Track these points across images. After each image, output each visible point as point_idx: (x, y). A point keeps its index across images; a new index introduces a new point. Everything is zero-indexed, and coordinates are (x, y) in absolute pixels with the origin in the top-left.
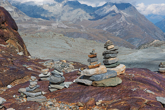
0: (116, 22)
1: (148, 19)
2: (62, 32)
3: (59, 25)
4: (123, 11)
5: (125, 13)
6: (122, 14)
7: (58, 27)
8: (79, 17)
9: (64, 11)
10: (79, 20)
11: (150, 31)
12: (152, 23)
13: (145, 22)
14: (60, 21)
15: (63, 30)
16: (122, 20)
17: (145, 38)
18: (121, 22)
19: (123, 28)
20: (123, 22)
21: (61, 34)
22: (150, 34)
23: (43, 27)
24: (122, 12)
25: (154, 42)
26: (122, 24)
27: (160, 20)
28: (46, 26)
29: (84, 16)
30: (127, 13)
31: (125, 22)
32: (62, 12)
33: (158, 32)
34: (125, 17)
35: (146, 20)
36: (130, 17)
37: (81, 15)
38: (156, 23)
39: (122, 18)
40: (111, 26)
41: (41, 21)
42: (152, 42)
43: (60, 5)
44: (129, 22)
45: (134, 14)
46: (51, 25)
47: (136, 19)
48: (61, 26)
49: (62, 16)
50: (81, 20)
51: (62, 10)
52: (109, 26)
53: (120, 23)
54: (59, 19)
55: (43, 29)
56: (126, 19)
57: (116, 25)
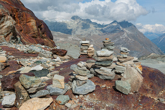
0: (119, 37)
1: (145, 36)
2: (76, 44)
3: (74, 38)
4: (126, 29)
5: (127, 31)
6: (125, 31)
7: (73, 40)
8: (90, 33)
9: (78, 27)
10: (90, 35)
11: (147, 46)
12: (149, 40)
13: (143, 38)
14: (75, 35)
15: (77, 42)
16: (124, 36)
17: (143, 51)
18: (124, 37)
19: (125, 43)
20: (125, 37)
21: (76, 45)
22: (147, 48)
23: (61, 39)
24: (124, 29)
25: (151, 55)
26: (124, 40)
27: (156, 38)
28: (64, 39)
29: (94, 31)
30: (129, 31)
31: (127, 38)
32: (77, 28)
33: (153, 47)
34: (127, 34)
35: (144, 36)
36: (131, 34)
37: (92, 31)
38: (153, 40)
39: (124, 34)
40: (115, 41)
41: (60, 34)
42: (149, 55)
43: (75, 22)
44: (130, 38)
45: (135, 31)
46: (67, 38)
47: (136, 36)
48: (76, 39)
49: (76, 31)
50: (92, 34)
51: (77, 26)
52: (114, 40)
53: (123, 39)
54: (74, 33)
55: (61, 41)
56: (128, 35)
57: (120, 40)
